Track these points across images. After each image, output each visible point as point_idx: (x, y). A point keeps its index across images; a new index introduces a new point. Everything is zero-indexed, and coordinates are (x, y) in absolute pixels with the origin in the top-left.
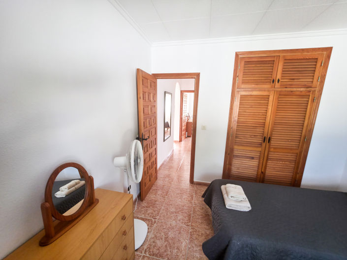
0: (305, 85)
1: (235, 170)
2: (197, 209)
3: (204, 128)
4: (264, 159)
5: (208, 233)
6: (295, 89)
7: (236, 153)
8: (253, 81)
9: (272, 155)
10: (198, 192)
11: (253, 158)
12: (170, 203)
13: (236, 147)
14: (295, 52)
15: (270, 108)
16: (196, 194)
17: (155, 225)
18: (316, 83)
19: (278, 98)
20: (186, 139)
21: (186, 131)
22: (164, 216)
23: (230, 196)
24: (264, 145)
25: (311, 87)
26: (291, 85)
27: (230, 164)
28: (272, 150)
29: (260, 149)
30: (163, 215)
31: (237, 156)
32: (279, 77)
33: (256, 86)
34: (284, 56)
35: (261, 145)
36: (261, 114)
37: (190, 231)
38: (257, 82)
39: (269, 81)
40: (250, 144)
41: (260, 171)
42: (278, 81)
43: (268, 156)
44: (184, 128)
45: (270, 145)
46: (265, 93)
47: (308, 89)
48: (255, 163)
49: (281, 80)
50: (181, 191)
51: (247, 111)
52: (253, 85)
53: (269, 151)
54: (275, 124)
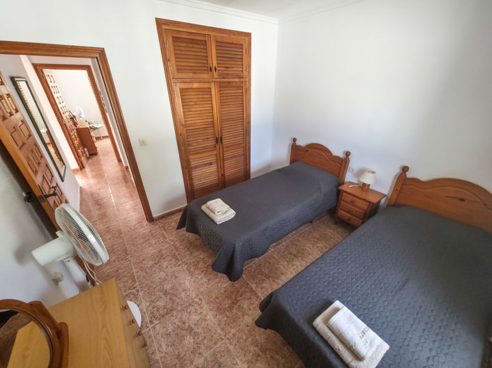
0: (238, 76)
1: (197, 183)
2: (178, 244)
3: (143, 143)
4: (221, 160)
5: (202, 257)
6: (231, 80)
7: (193, 163)
8: (189, 68)
9: (227, 155)
10: (166, 226)
11: (211, 164)
12: (141, 259)
13: (191, 157)
14: (224, 33)
15: (214, 103)
16: (165, 230)
17: (141, 293)
18: (245, 73)
19: (220, 91)
20: (90, 160)
21: (84, 147)
22: (144, 277)
23: (216, 213)
24: (218, 146)
25: (242, 77)
26: (227, 74)
27: (191, 179)
28: (225, 149)
29: (215, 152)
30: (141, 277)
31: (196, 167)
32: (215, 63)
33: (195, 76)
34: (215, 36)
35: (215, 147)
36: (207, 112)
37: (185, 268)
38: (194, 70)
39: (206, 68)
40: (205, 150)
41: (220, 175)
42: (215, 69)
43: (223, 157)
44: (76, 142)
45: (222, 145)
46: (206, 85)
47: (241, 80)
48: (214, 168)
49: (218, 69)
50: (143, 238)
51: (193, 110)
52: (191, 74)
53: (223, 152)
54: (222, 121)
